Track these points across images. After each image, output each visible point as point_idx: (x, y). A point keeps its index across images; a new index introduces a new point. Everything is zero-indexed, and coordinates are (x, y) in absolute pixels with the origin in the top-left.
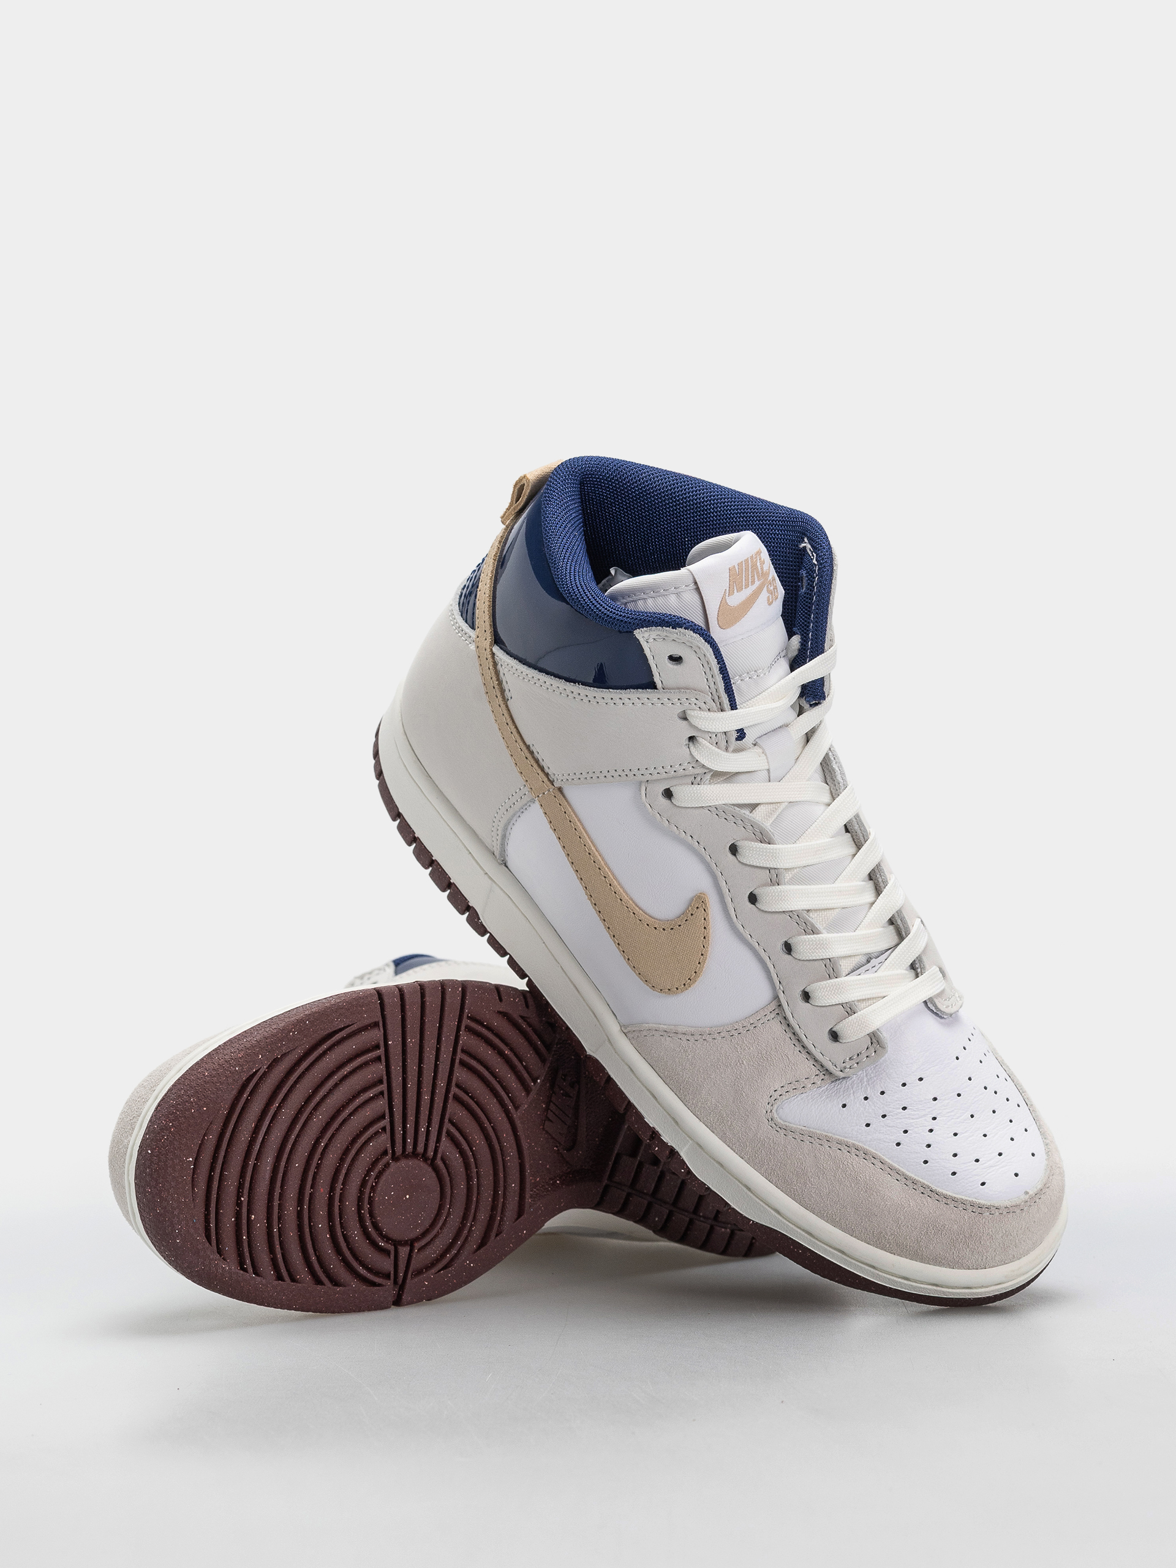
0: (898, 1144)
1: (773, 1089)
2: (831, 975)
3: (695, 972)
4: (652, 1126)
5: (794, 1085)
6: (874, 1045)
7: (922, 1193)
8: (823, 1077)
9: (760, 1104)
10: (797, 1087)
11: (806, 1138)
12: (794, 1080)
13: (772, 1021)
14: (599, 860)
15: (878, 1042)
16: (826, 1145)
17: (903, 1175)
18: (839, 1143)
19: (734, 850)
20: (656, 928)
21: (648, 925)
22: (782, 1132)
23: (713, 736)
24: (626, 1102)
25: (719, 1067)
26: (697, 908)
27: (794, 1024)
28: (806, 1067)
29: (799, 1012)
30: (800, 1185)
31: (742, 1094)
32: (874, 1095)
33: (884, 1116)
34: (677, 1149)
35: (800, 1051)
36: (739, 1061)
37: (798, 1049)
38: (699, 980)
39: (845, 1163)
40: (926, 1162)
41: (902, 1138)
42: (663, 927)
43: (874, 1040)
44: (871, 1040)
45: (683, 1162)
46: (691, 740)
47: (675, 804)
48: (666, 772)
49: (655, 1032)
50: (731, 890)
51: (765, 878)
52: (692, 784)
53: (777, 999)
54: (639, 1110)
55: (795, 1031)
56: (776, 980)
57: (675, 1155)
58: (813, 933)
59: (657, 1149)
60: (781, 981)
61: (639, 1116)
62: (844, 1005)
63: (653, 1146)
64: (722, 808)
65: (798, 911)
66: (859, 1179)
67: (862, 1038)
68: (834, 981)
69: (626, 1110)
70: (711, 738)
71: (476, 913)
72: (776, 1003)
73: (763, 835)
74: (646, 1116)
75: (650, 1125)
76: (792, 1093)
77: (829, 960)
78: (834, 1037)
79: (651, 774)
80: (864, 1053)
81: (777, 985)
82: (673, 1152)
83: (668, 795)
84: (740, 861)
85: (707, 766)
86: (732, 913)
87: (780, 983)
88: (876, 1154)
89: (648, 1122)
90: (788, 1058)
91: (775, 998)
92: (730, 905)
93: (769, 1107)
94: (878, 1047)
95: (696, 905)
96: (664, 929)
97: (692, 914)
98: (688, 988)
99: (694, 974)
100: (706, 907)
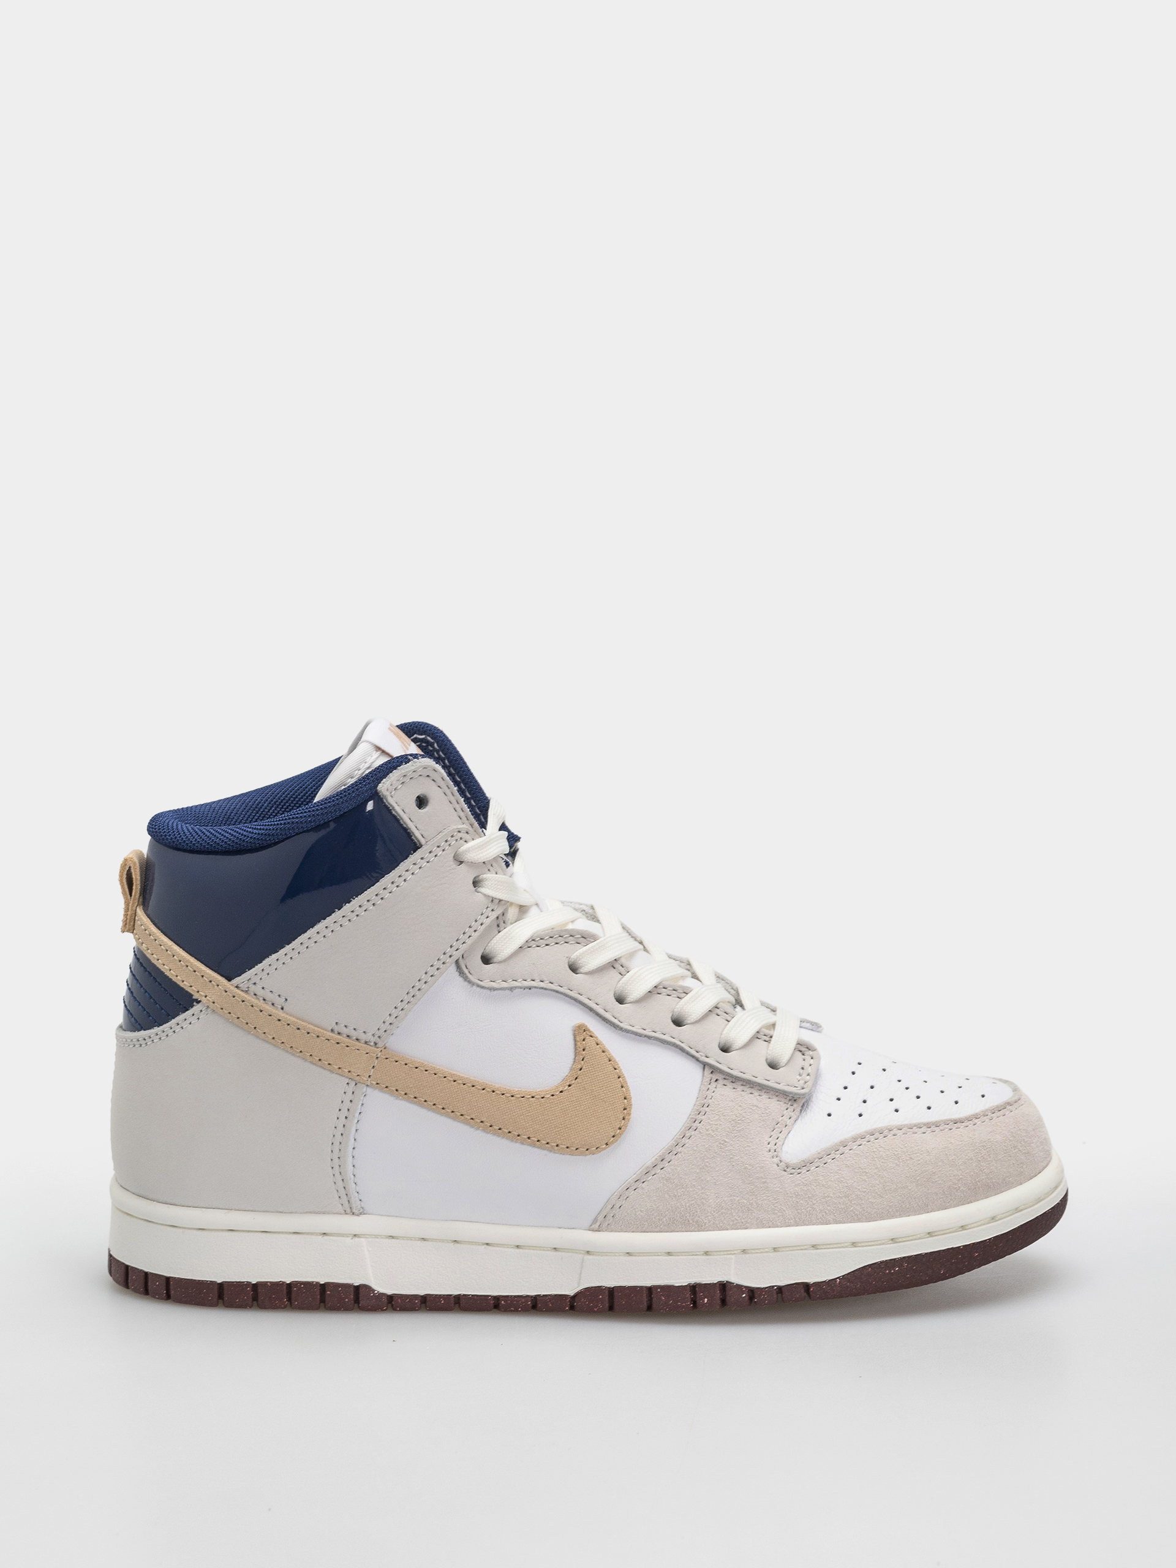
0: (897, 1111)
1: (766, 1143)
2: (729, 1019)
3: (625, 1098)
5: (778, 1128)
6: (807, 1053)
7: (951, 1128)
8: (792, 1107)
9: (767, 1162)
10: (781, 1129)
11: (826, 1159)
12: (774, 1123)
13: (717, 1090)
15: (807, 1048)
16: (846, 1150)
18: (854, 1139)
19: (574, 968)
20: (561, 1092)
21: (553, 1095)
22: (804, 1170)
24: (645, 1293)
25: (707, 1164)
26: (584, 1040)
27: (737, 1073)
28: (775, 1106)
29: (730, 1063)
31: (745, 1168)
32: (842, 1093)
33: (865, 1102)
34: (724, 1278)
35: (758, 1096)
37: (756, 1094)
38: (633, 1101)
39: (875, 1150)
40: (929, 1107)
41: (894, 1105)
42: (567, 1084)
43: (803, 1049)
44: (801, 1051)
45: (739, 1287)
46: (476, 883)
47: (500, 962)
48: (475, 931)
49: (627, 1192)
50: (599, 1002)
51: (613, 974)
52: (499, 932)
53: (706, 1067)
54: (663, 1284)
55: (744, 1079)
56: (693, 1052)
57: (728, 1287)
58: (687, 994)
59: (706, 1300)
60: (697, 1049)
61: (668, 1289)
62: (757, 1036)
63: (699, 1302)
64: (537, 937)
65: (660, 984)
66: (896, 1153)
67: (793, 1053)
68: (733, 1021)
69: (650, 1299)
70: (489, 870)
71: (367, 1288)
72: (708, 1071)
73: (585, 938)
74: (674, 1281)
75: (684, 1284)
76: (782, 1136)
77: (716, 1007)
78: (773, 1066)
79: (464, 943)
80: (806, 1064)
81: (697, 1055)
82: (724, 1286)
83: (486, 960)
84: (586, 973)
85: (503, 898)
86: (616, 1021)
87: (697, 1052)
88: (889, 1127)
89: (680, 1285)
90: (757, 1107)
91: (704, 1068)
92: (608, 1016)
93: (776, 1160)
94: (810, 1052)
95: (582, 1038)
96: (570, 1086)
97: (584, 1050)
98: (629, 1120)
99: (626, 1101)
100: (590, 1032)
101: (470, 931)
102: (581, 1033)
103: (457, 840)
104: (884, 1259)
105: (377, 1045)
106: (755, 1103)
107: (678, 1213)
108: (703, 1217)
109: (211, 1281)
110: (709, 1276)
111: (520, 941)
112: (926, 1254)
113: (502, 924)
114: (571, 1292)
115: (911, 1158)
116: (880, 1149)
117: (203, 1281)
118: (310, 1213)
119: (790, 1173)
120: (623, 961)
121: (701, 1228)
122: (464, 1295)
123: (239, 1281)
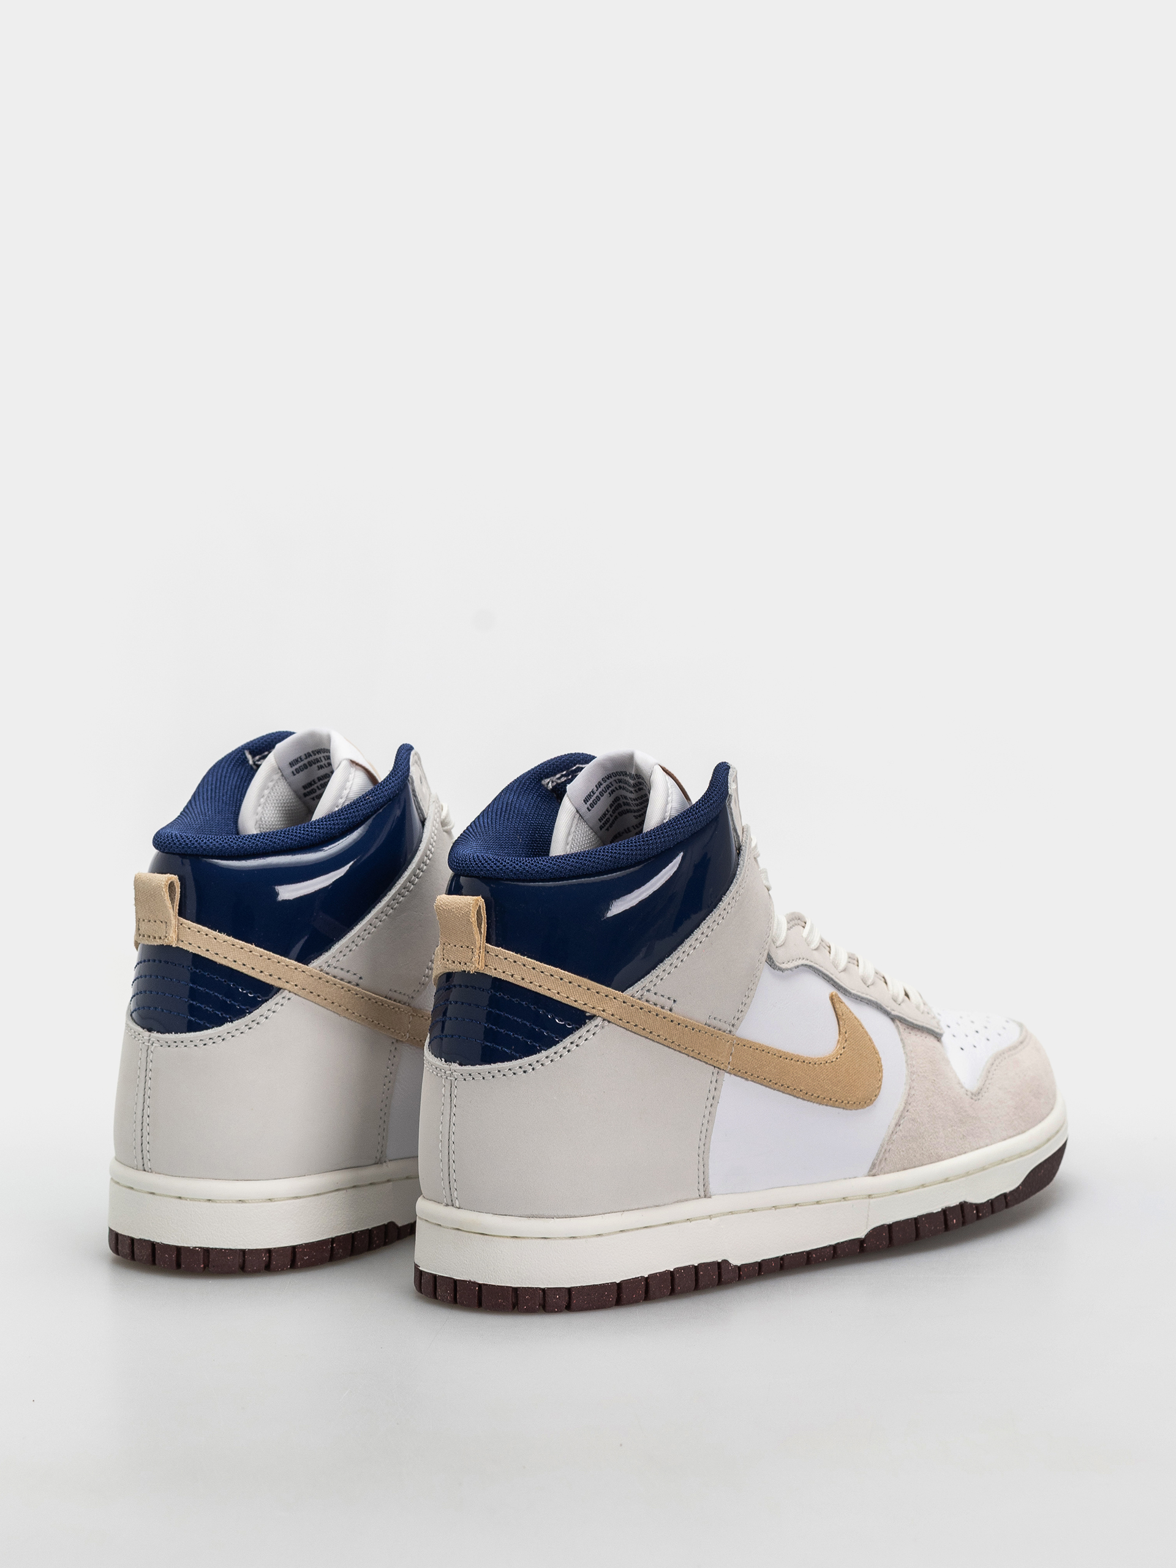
11: (986, 1085)
16: (991, 1075)
18: (991, 1066)
21: (837, 1058)
22: (980, 1096)
26: (838, 1009)
27: (913, 1021)
29: (906, 1013)
53: (895, 1018)
54: (925, 1214)
55: (919, 1026)
59: (955, 1221)
60: (887, 1005)
61: (929, 1217)
63: (949, 1223)
69: (917, 1229)
71: (725, 1262)
74: (932, 1209)
75: (939, 1210)
82: (963, 1206)
89: (937, 1211)
95: (837, 1007)
96: (844, 1048)
97: (841, 1017)
100: (840, 998)
102: (835, 1002)
104: (1037, 1164)
105: (732, 1033)
109: (611, 1283)
114: (861, 1235)
117: (604, 1284)
118: (677, 1202)
119: (974, 1099)
121: (939, 1159)
122: (787, 1255)
123: (634, 1277)
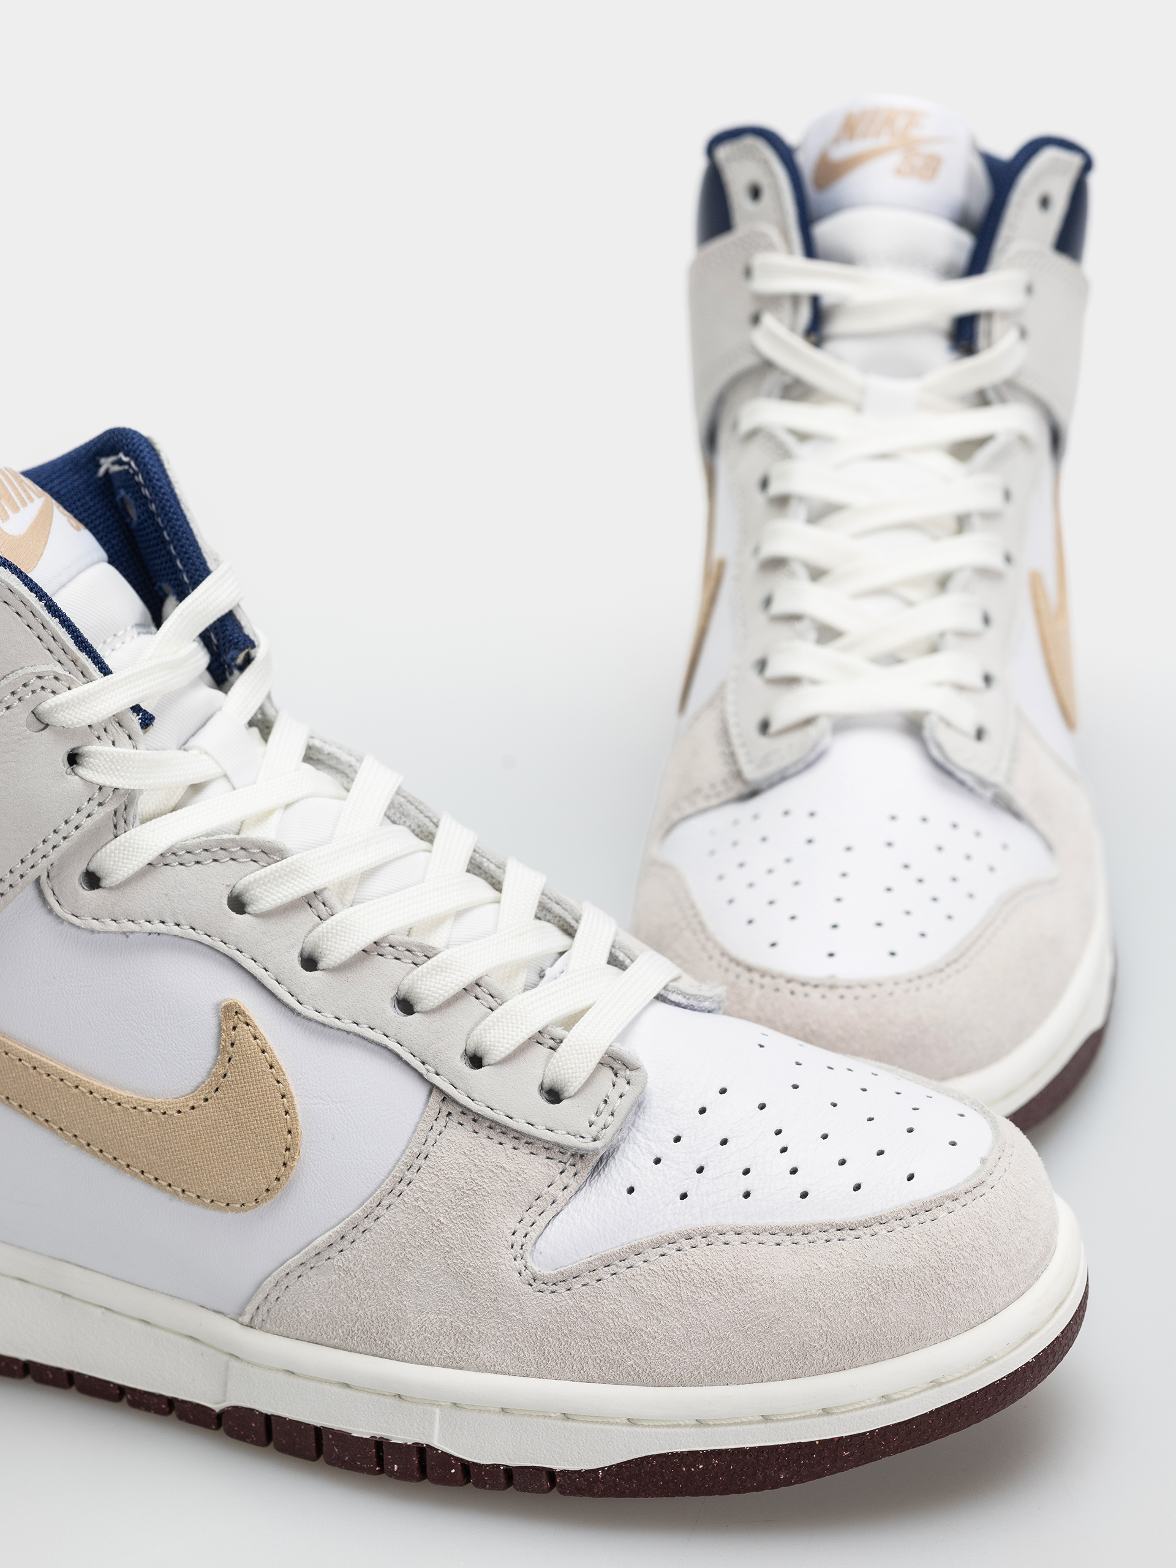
0: (747, 1195)
1: (508, 1233)
2: (495, 1005)
3: (290, 1132)
4: (368, 1437)
5: (538, 1206)
6: (621, 1073)
7: (827, 1241)
8: (573, 1170)
9: (503, 1267)
10: (542, 1208)
11: (602, 1273)
12: (532, 1198)
13: (446, 1131)
14: (52, 1067)
15: (622, 1064)
16: (638, 1261)
17: (782, 1230)
18: (656, 1245)
19: (238, 904)
20: (193, 1108)
21: (179, 1112)
22: (561, 1288)
23: (99, 731)
24: (312, 1433)
25: (409, 1256)
26: (234, 1028)
27: (480, 1108)
28: (540, 1167)
29: (476, 1087)
30: (637, 1352)
31: (467, 1272)
32: (667, 1149)
33: (700, 1170)
34: (424, 1441)
35: (514, 1148)
36: (433, 1225)
37: (509, 1145)
38: (302, 1139)
39: (684, 1268)
40: (804, 1195)
41: (746, 1183)
42: (202, 1097)
43: (616, 1066)
44: (613, 1069)
45: (446, 1456)
46: (73, 759)
47: (111, 888)
48: (65, 838)
49: (286, 1281)
50: (269, 967)
51: (307, 917)
52: (116, 837)
53: (434, 1090)
54: (336, 1429)
56: (416, 1063)
57: (429, 1453)
58: (429, 958)
59: (397, 1462)
60: (424, 1058)
62: (537, 1039)
63: (387, 1463)
64: (181, 849)
65: (384, 938)
66: (718, 1278)
67: (596, 1071)
68: (499, 1011)
69: (319, 1443)
70: (99, 738)
72: (436, 1098)
73: (269, 853)
74: (351, 1428)
75: (365, 1437)
76: (541, 1221)
77: (477, 984)
78: (554, 1095)
79: (44, 856)
80: (614, 1095)
81: (421, 1069)
82: (423, 1450)
83: (92, 880)
84: (256, 915)
85: (119, 786)
86: (292, 1001)
87: (423, 1063)
88: (719, 1228)
89: (360, 1436)
90: (504, 1169)
91: (431, 1092)
92: (281, 991)
93: (519, 1264)
94: (628, 1072)
95: (231, 1025)
96: (206, 1100)
97: (232, 1045)
98: (292, 1168)
99: (289, 1136)
100: (245, 1016)
101: (54, 839)
102: (232, 1015)
103: (33, 692)
104: (679, 1450)
106: (503, 1161)
107: (361, 1325)
108: (396, 1339)
110: (402, 1433)
111: (151, 855)
112: (751, 1448)
113: (122, 823)
114: (217, 1406)
115: (741, 1290)
116: (693, 1268)
119: (539, 1289)
120: (328, 896)
